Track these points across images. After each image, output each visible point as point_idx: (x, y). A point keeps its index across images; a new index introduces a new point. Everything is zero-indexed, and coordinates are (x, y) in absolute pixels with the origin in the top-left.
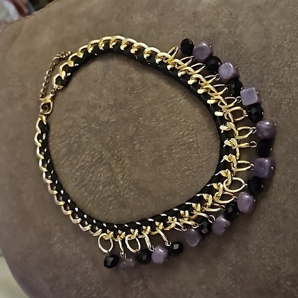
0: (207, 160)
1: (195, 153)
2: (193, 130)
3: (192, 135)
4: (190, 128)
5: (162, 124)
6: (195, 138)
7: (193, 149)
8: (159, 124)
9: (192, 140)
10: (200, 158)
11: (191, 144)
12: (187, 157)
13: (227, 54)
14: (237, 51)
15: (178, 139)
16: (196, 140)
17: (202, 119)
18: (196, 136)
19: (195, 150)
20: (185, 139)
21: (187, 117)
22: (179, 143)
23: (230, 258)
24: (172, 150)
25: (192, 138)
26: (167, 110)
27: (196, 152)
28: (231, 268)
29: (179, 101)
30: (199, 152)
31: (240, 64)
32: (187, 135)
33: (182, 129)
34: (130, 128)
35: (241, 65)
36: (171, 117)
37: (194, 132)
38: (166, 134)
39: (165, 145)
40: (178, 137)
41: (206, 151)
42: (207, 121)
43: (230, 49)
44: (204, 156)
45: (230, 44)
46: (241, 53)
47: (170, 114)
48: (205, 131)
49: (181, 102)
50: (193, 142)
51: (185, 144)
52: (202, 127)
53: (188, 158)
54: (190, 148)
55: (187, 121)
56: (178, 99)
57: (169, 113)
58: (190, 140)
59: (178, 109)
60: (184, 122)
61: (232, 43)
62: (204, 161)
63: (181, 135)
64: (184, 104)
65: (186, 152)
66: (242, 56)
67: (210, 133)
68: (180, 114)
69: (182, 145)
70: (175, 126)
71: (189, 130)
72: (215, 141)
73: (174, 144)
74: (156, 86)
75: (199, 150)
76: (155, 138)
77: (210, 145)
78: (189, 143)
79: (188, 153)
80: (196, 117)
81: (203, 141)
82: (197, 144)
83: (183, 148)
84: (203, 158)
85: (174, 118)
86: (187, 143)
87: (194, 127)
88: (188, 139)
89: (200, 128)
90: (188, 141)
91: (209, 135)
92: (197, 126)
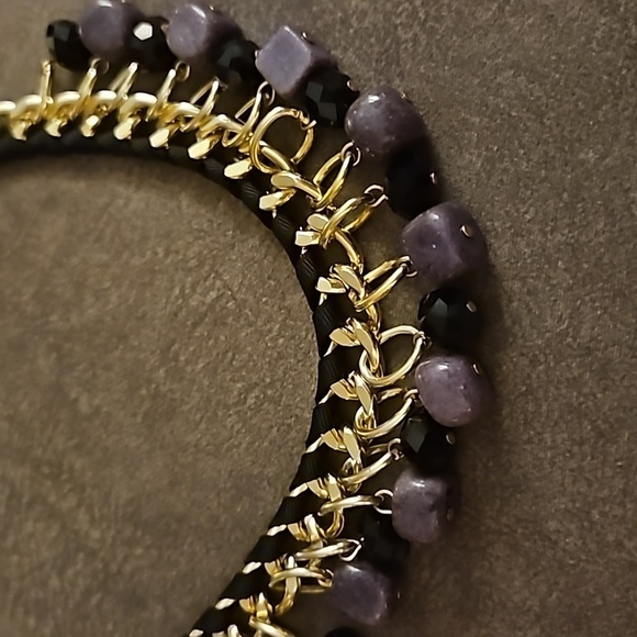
0: (284, 326)
1: (243, 327)
2: (201, 265)
3: (206, 279)
4: (192, 264)
5: (114, 299)
6: (218, 283)
7: (230, 320)
8: (108, 303)
9: (213, 294)
10: (262, 334)
11: (218, 310)
12: (227, 352)
15: (176, 315)
16: (226, 286)
17: (210, 215)
19: (237, 320)
20: (193, 303)
21: (167, 235)
22: (184, 325)
23: (516, 598)
24: (176, 359)
25: (212, 287)
26: (108, 252)
27: (242, 322)
28: (538, 631)
29: (126, 205)
30: (252, 318)
32: (193, 289)
34: (41, 362)
36: (127, 262)
37: (207, 268)
38: (138, 319)
39: (153, 353)
40: (175, 309)
41: (266, 303)
42: (225, 213)
44: (270, 320)
48: (233, 246)
49: (133, 206)
50: (219, 297)
51: (202, 319)
52: (222, 238)
53: (230, 354)
54: (220, 322)
55: (173, 248)
56: (121, 202)
57: (118, 255)
58: (208, 300)
59: (134, 228)
60: (167, 254)
62: (279, 335)
63: (177, 298)
64: (142, 205)
65: (217, 339)
67: (251, 242)
68: (145, 238)
69: (195, 325)
70: (151, 284)
71: (190, 270)
72: (275, 259)
73: (172, 335)
74: (50, 203)
75: (247, 311)
76: (117, 348)
77: (269, 278)
78: (211, 307)
79: (223, 338)
80: (190, 222)
81: (244, 277)
82: (234, 299)
83: (202, 335)
84: (270, 331)
85: (136, 261)
86: (207, 311)
87: (201, 252)
88: (201, 298)
89: (217, 246)
90: (204, 303)
91: (250, 250)
92: (207, 246)
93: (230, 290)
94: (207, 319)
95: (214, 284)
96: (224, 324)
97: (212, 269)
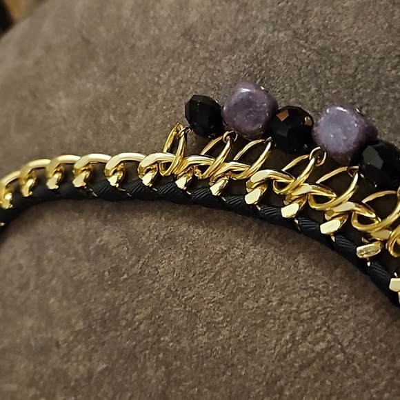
1: (349, 377)
2: (314, 318)
3: (317, 331)
4: (304, 316)
5: (225, 332)
6: (329, 337)
7: (337, 369)
8: (219, 334)
9: (323, 345)
10: (368, 386)
11: (326, 358)
13: (313, 89)
14: (335, 71)
15: (285, 357)
16: (336, 339)
17: (326, 279)
18: (330, 331)
19: (344, 369)
20: (302, 349)
21: (282, 288)
22: (292, 366)
24: (281, 391)
25: (323, 338)
26: (222, 292)
27: (349, 372)
29: (243, 255)
30: (360, 371)
31: (360, 98)
32: (304, 337)
33: (283, 325)
34: (150, 372)
35: (365, 101)
36: (241, 304)
37: (319, 322)
38: (248, 353)
39: (259, 383)
40: (284, 350)
41: (375, 361)
42: (342, 279)
43: (316, 74)
44: (377, 375)
45: (309, 64)
46: (350, 72)
47: (234, 299)
48: (347, 308)
49: (250, 257)
50: (329, 348)
51: (310, 364)
52: (335, 300)
54: (327, 369)
55: (287, 299)
56: (238, 252)
57: (233, 296)
58: (318, 348)
59: (249, 277)
60: (280, 303)
61: (313, 57)
62: (385, 390)
63: (287, 342)
64: (259, 258)
65: (323, 383)
66: (354, 77)
67: (366, 307)
68: (260, 287)
69: (302, 368)
70: (263, 325)
71: (302, 321)
72: (388, 325)
73: (279, 372)
74: (170, 241)
75: (355, 364)
76: (224, 374)
77: (381, 341)
78: (320, 355)
79: (328, 382)
80: (306, 280)
81: (355, 336)
82: (344, 352)
83: (309, 377)
84: (376, 385)
85: (249, 304)
86: (315, 358)
87: (314, 308)
88: (310, 346)
89: (330, 305)
90: (313, 351)
91: (363, 314)
92: (320, 303)
93: (340, 344)
94: (314, 365)
95: (324, 337)
96: (331, 372)
97: (324, 324)
